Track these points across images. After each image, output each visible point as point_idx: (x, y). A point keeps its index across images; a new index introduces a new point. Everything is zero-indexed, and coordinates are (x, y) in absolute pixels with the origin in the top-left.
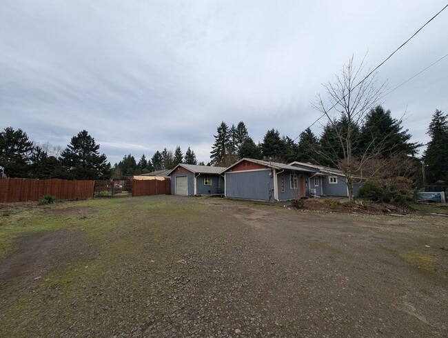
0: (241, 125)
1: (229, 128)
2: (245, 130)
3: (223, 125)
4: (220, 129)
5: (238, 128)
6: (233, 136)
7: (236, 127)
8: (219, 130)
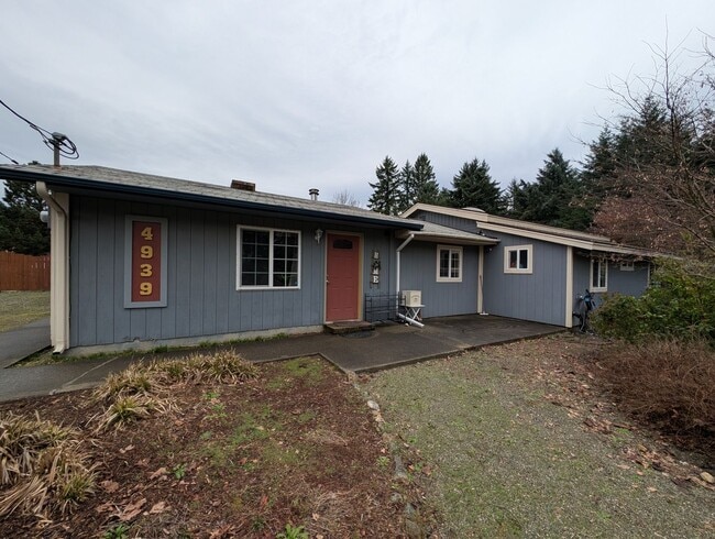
0: (423, 161)
1: (400, 167)
2: (430, 169)
3: (388, 163)
4: (383, 170)
5: (417, 167)
6: (406, 182)
7: (413, 164)
8: (379, 173)
